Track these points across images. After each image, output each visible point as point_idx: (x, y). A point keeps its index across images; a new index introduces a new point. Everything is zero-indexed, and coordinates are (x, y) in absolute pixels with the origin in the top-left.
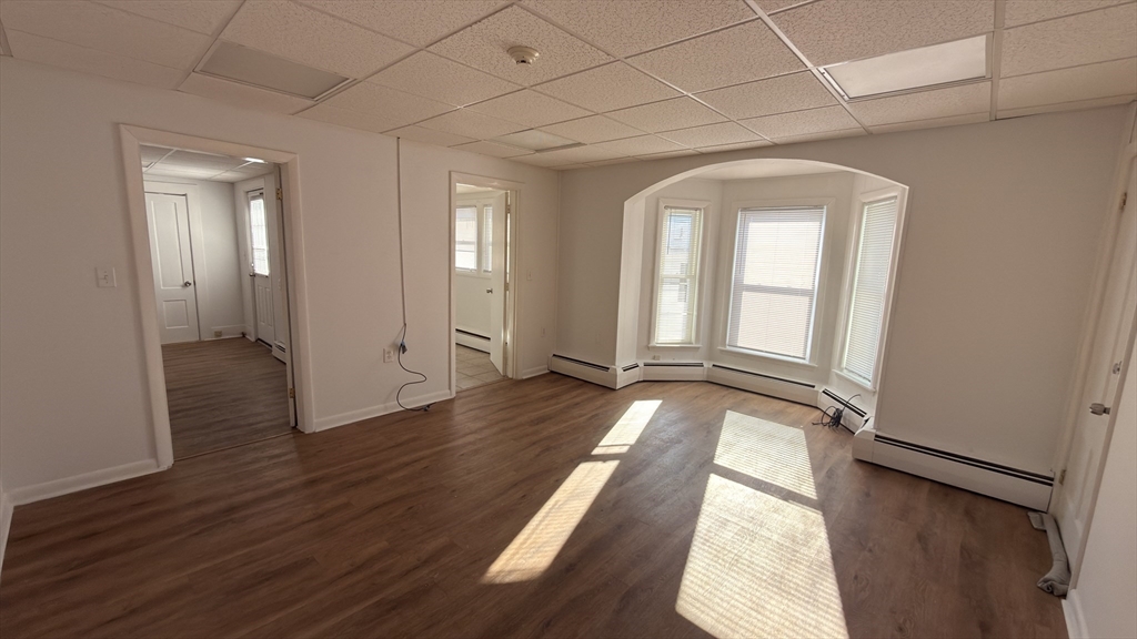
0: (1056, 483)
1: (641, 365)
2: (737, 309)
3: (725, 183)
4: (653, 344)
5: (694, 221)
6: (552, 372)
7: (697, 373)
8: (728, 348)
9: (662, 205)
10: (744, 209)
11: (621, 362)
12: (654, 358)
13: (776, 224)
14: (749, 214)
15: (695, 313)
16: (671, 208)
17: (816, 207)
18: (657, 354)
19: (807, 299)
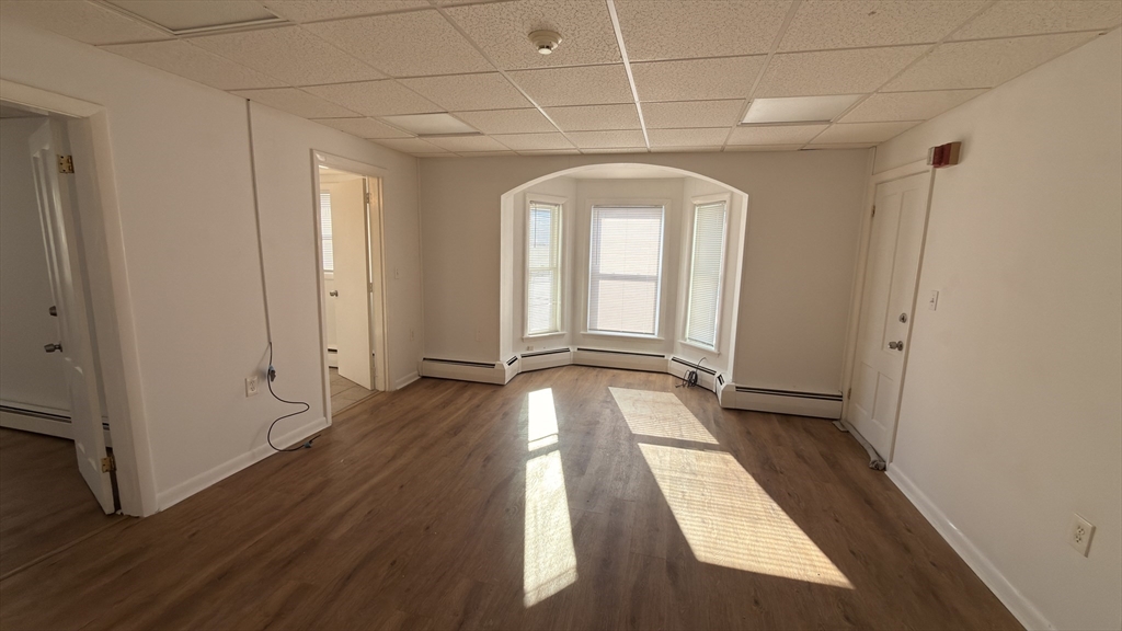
0: (845, 398)
1: (519, 357)
2: (595, 296)
3: (578, 181)
4: (526, 335)
5: (553, 215)
6: (424, 377)
7: (564, 358)
8: (589, 332)
9: (528, 202)
10: (597, 206)
11: (505, 357)
12: (528, 349)
13: (625, 220)
14: (602, 211)
15: (559, 302)
16: (536, 203)
17: (656, 207)
18: (530, 345)
19: (654, 284)
